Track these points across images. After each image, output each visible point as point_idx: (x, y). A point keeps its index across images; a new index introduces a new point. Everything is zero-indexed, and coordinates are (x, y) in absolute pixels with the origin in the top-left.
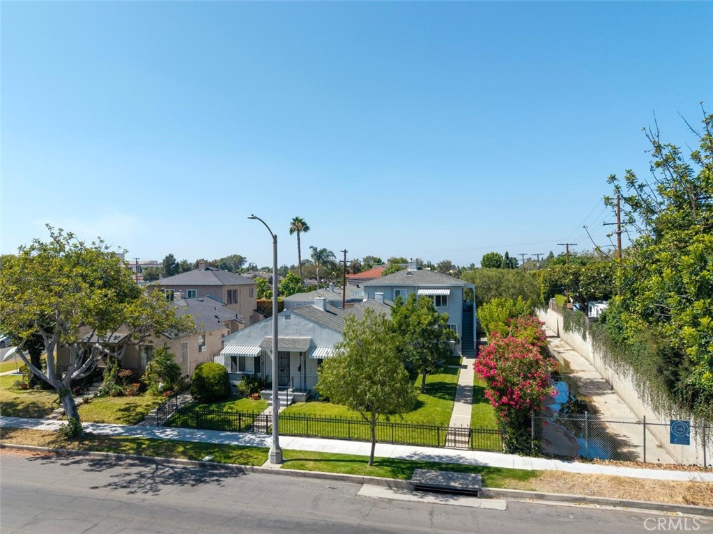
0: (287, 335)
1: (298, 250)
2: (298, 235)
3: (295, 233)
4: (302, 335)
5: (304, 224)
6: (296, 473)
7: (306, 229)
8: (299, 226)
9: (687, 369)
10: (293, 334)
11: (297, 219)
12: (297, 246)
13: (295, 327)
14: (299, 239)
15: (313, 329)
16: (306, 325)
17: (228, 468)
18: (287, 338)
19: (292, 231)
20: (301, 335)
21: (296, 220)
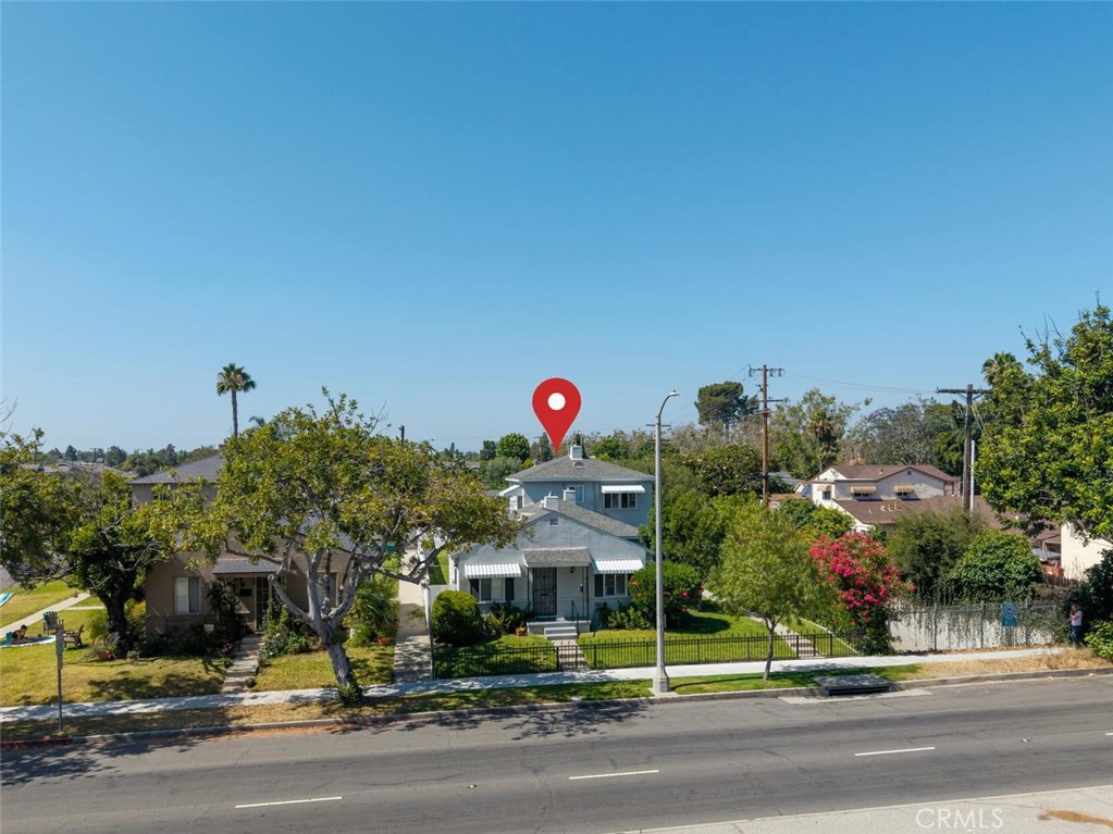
0: (553, 546)
1: (233, 422)
2: (234, 396)
3: (230, 393)
4: (576, 545)
5: (245, 377)
6: (702, 697)
7: (249, 385)
8: (236, 381)
9: (947, 564)
10: (562, 545)
11: (232, 367)
12: (232, 416)
13: (564, 535)
14: (235, 403)
15: (588, 537)
16: (580, 531)
17: (618, 704)
18: (554, 549)
19: (222, 389)
20: (572, 545)
21: (230, 369)
